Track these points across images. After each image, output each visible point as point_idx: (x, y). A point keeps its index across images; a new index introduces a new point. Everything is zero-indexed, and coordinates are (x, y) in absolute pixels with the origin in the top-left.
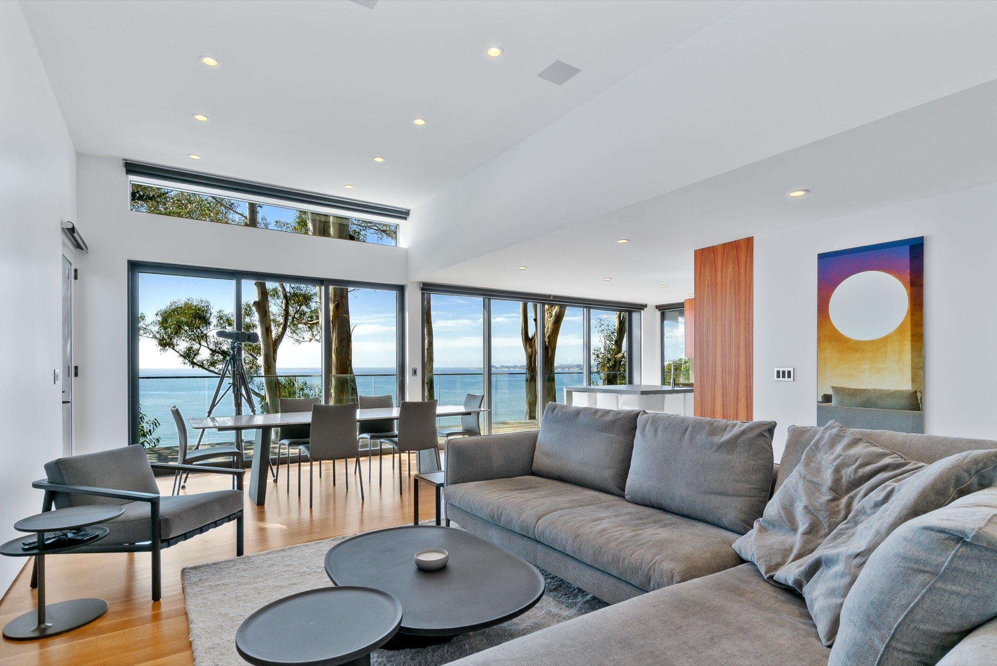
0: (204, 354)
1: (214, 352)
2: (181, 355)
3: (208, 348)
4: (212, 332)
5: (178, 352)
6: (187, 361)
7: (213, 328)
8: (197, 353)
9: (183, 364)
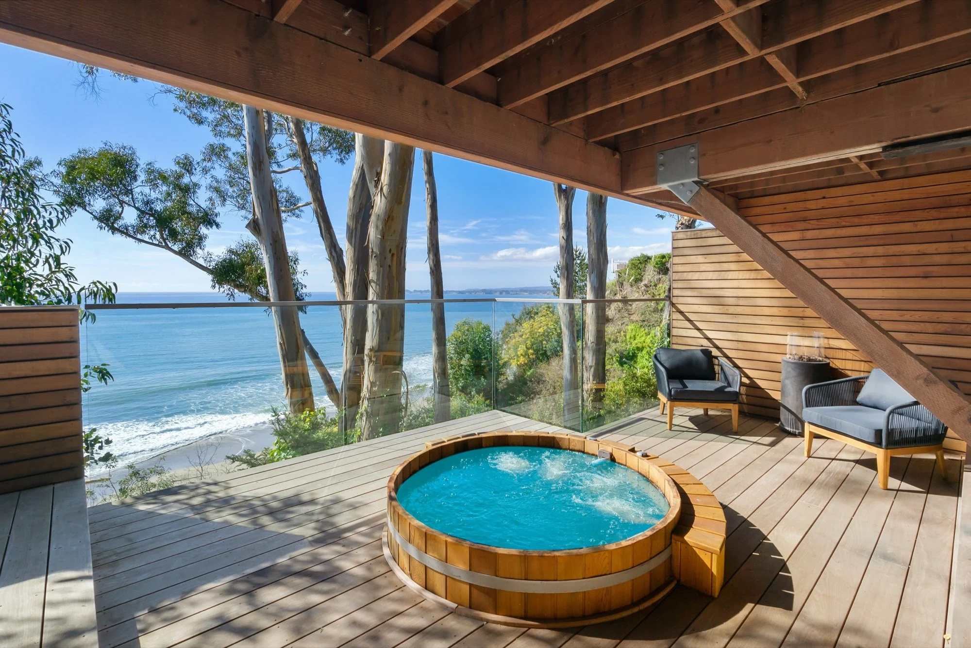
0: (130, 216)
1: (142, 213)
2: (95, 217)
3: (135, 207)
4: (141, 189)
5: (91, 213)
6: (104, 225)
7: (141, 184)
8: (119, 217)
9: (99, 229)
